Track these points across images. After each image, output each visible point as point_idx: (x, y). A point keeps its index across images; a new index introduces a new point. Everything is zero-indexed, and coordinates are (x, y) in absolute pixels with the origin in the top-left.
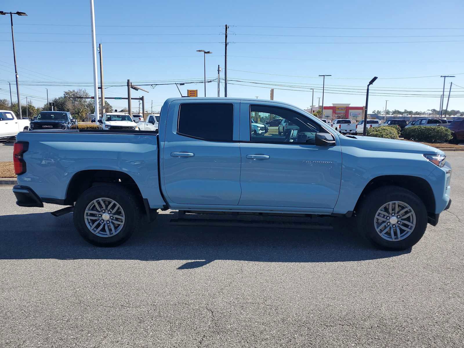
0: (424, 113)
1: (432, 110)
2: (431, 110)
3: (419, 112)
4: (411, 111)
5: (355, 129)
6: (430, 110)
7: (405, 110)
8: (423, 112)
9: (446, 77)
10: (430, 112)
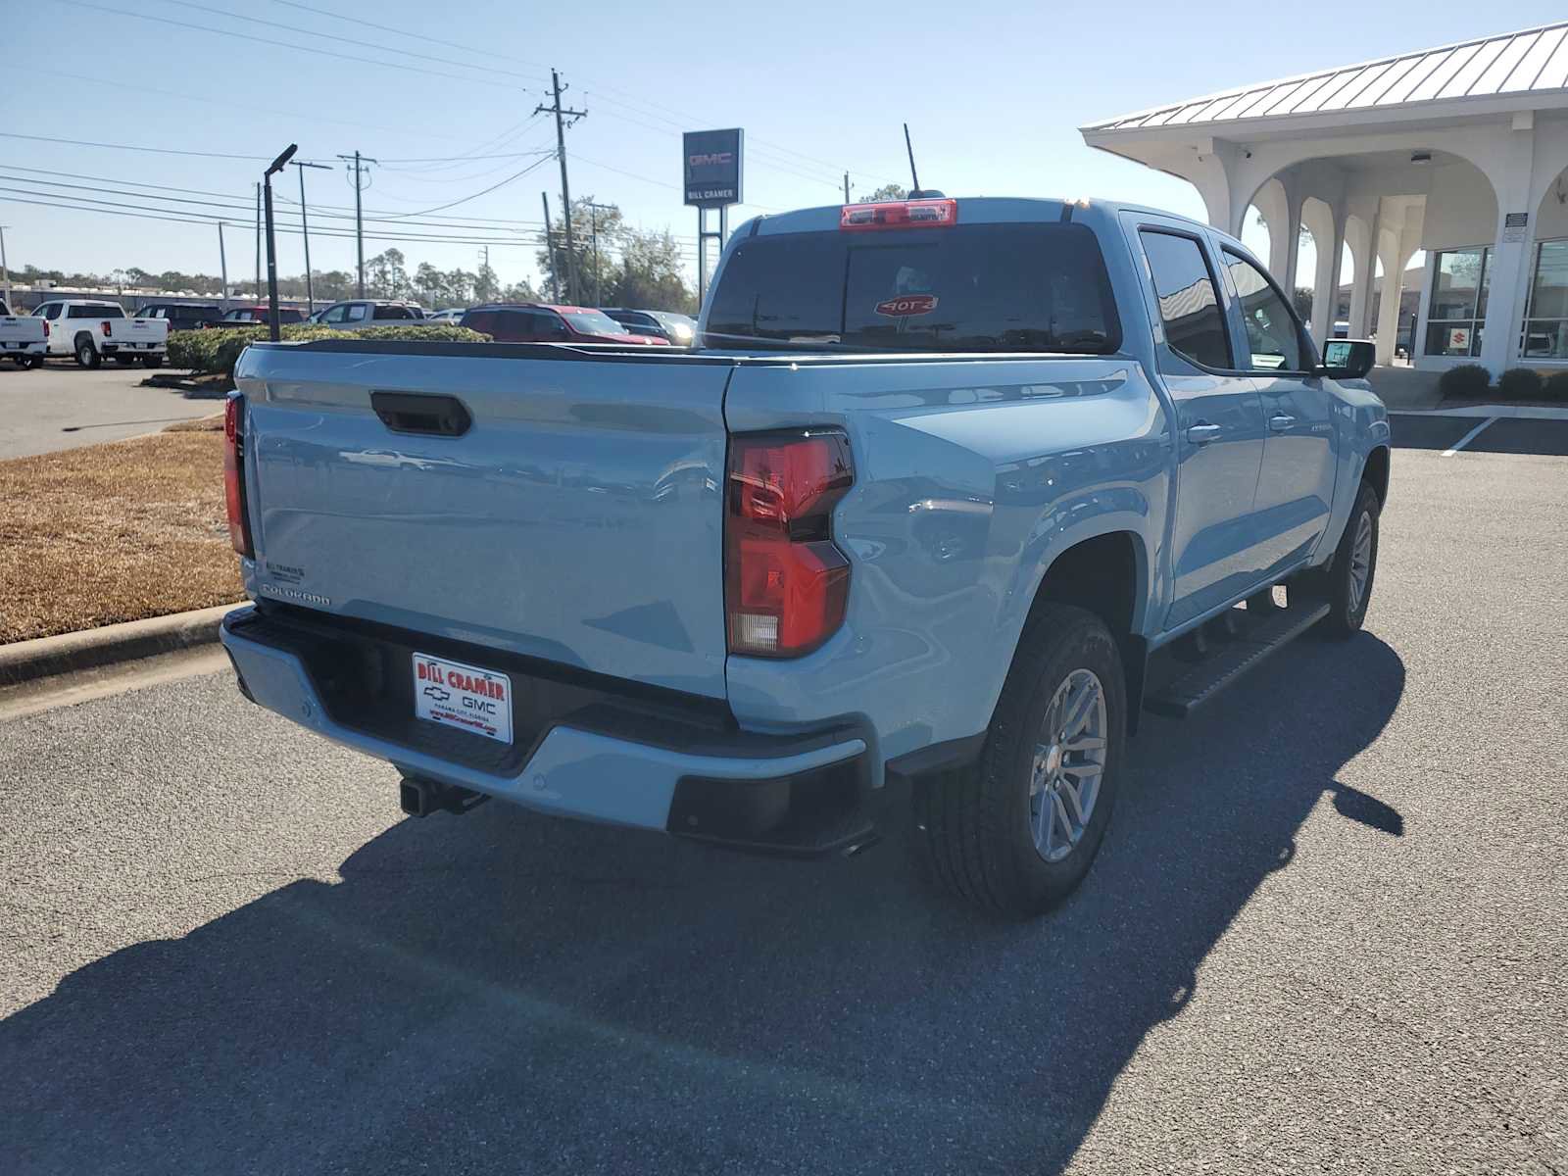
0: (106, 282)
1: (131, 270)
2: (127, 273)
3: (86, 276)
4: (57, 273)
5: (43, 338)
6: (122, 272)
7: (30, 269)
8: (101, 277)
9: (303, 167)
10: (124, 278)
